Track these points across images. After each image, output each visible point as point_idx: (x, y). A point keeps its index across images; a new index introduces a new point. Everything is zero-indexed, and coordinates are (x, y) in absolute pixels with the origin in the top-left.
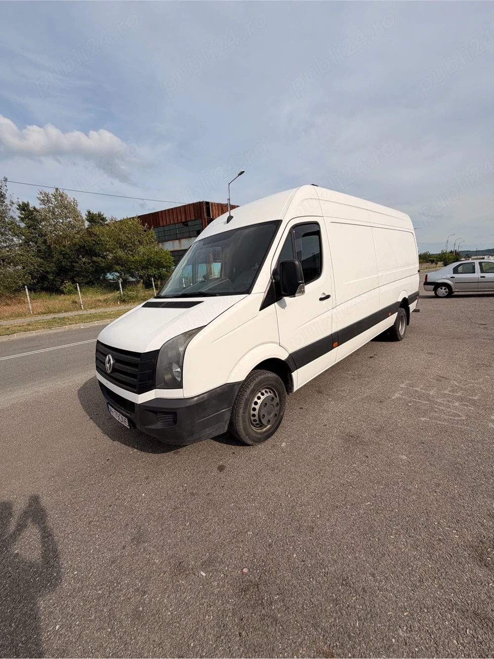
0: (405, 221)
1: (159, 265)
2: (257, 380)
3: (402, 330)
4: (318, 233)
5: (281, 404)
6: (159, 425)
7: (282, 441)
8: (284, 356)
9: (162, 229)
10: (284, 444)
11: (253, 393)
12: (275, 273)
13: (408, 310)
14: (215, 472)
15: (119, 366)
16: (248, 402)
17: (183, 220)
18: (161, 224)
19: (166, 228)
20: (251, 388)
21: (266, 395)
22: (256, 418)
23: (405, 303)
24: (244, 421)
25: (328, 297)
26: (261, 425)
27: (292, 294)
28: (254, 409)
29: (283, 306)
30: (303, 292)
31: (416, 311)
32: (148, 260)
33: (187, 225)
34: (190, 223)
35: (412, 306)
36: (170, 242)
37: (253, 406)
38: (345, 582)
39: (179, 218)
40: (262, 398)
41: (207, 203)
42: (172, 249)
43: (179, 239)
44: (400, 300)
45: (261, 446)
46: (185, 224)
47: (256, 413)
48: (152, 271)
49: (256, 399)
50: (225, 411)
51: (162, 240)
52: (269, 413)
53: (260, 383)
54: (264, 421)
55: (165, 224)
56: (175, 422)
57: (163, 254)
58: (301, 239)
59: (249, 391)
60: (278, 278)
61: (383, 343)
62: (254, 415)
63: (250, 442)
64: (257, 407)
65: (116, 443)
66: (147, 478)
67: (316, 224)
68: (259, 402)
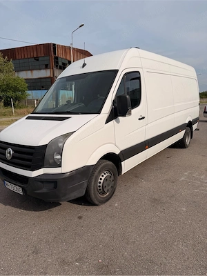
0: (192, 72)
1: (16, 89)
2: (102, 165)
3: (188, 141)
4: (139, 78)
5: (115, 180)
6: (44, 190)
7: (115, 202)
8: (117, 152)
9: (18, 61)
10: (116, 205)
11: (100, 172)
12: (114, 102)
13: (191, 128)
14: (77, 219)
15: (17, 155)
16: (97, 178)
17: (35, 56)
18: (17, 58)
19: (21, 61)
20: (99, 169)
21: (107, 174)
22: (101, 188)
23: (190, 124)
24: (94, 189)
25: (144, 118)
26: (104, 193)
27: (124, 115)
28: (100, 183)
29: (118, 122)
30: (130, 114)
31: (196, 130)
32: (7, 85)
33: (38, 60)
34: (40, 59)
35: (195, 127)
36: (24, 72)
37: (99, 180)
38: (152, 262)
39: (32, 54)
40: (105, 176)
41: (54, 45)
42: (26, 78)
43: (31, 70)
44: (187, 122)
45: (103, 206)
46: (37, 59)
47: (101, 185)
48: (10, 94)
49: (101, 177)
50: (85, 182)
51: (18, 70)
52: (108, 185)
53: (104, 167)
54: (106, 190)
55: (20, 58)
56: (55, 187)
57: (20, 81)
58: (129, 82)
59: (97, 171)
60: (116, 105)
61: (176, 149)
62: (100, 186)
63: (97, 203)
64: (102, 181)
65: (8, 207)
66: (34, 224)
67: (138, 72)
68: (103, 178)
